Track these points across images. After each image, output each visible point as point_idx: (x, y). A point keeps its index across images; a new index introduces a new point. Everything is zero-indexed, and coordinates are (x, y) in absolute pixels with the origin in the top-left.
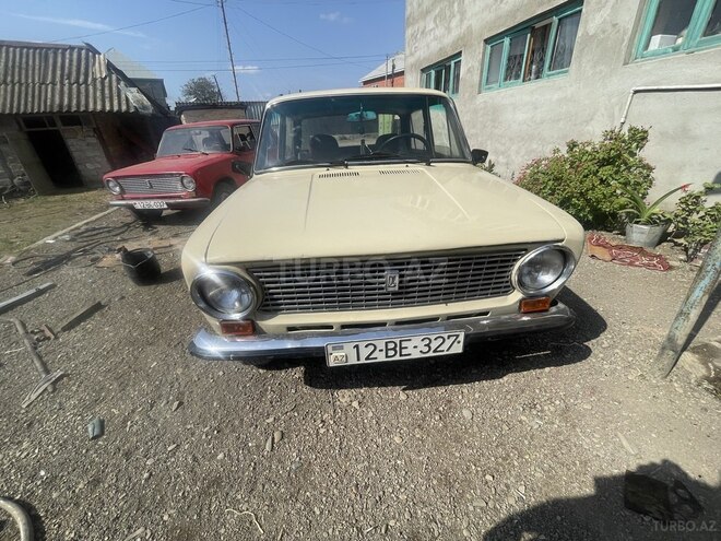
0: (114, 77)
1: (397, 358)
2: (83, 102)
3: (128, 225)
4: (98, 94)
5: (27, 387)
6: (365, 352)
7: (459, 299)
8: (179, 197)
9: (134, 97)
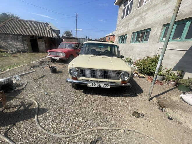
0: (51, 30)
1: (99, 87)
2: (43, 35)
3: (49, 61)
4: (47, 33)
5: (33, 86)
6: (94, 85)
7: (110, 79)
8: (62, 57)
9: (54, 34)
